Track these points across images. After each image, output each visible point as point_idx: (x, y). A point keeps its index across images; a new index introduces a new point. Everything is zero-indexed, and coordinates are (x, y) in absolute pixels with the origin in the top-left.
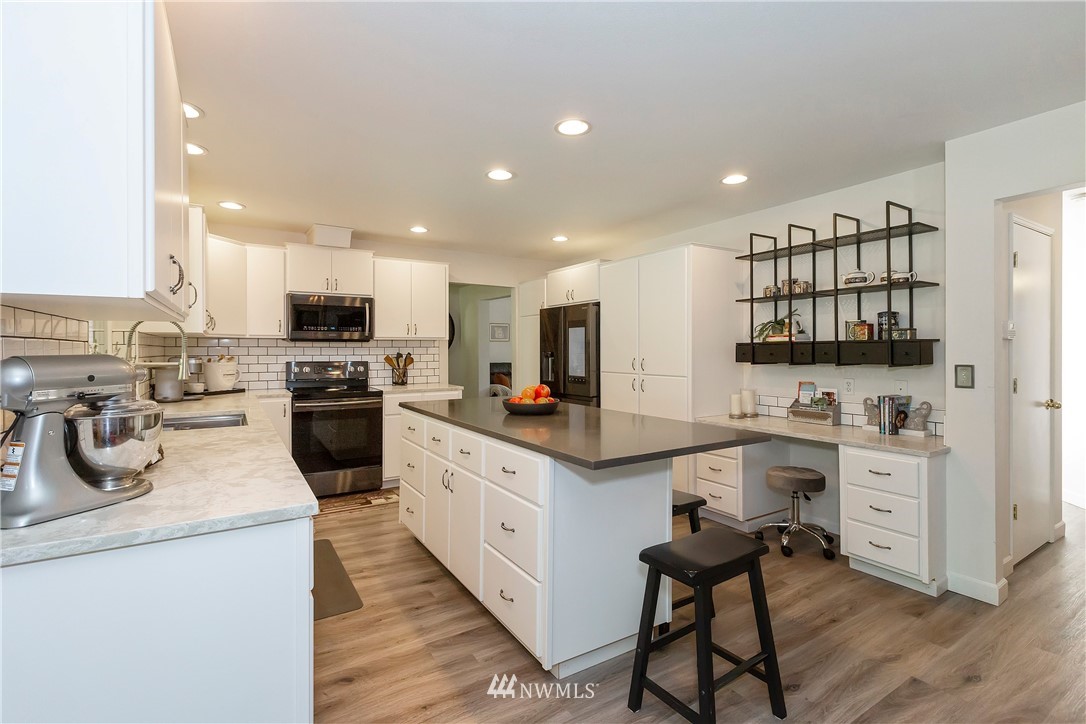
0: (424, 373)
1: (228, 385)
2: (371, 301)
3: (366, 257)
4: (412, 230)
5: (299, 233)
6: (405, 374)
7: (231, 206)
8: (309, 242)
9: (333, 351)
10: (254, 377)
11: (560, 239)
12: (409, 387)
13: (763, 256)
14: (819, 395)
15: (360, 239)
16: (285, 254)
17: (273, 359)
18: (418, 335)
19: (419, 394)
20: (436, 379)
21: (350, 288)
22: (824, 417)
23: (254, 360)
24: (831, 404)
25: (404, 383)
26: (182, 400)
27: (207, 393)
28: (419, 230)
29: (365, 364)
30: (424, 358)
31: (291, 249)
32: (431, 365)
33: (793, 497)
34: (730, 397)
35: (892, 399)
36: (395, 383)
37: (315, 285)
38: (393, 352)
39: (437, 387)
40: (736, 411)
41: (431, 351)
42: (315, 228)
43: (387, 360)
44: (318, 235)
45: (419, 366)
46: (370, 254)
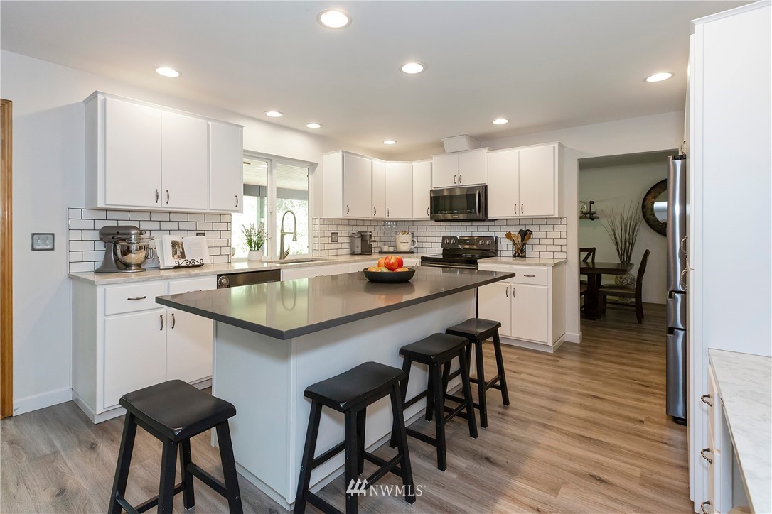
0: (551, 248)
1: (404, 249)
2: (485, 188)
3: (484, 152)
4: (495, 122)
8: (443, 152)
12: (527, 261)
16: (431, 163)
18: (524, 214)
19: (508, 266)
20: (563, 255)
21: (471, 180)
25: (524, 257)
29: (492, 239)
30: (550, 235)
31: (435, 159)
32: (557, 242)
36: (514, 256)
37: (445, 182)
38: (514, 230)
41: (557, 228)
42: (446, 142)
43: (509, 236)
44: (448, 144)
45: (544, 241)
46: (485, 150)
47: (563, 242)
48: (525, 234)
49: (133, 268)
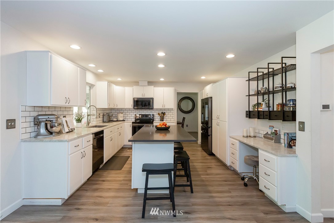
0: (170, 118)
1: (121, 119)
2: (153, 99)
3: (152, 88)
4: (160, 79)
5: (137, 83)
6: (163, 119)
7: (119, 79)
8: (138, 85)
9: (146, 112)
10: (129, 118)
11: (203, 78)
13: (253, 79)
14: (273, 131)
15: (150, 83)
16: (133, 88)
17: (132, 114)
18: (165, 108)
20: (173, 120)
21: (148, 96)
22: (272, 139)
23: (129, 113)
24: (276, 135)
26: (108, 122)
27: (117, 121)
28: (162, 79)
29: (153, 115)
30: (170, 114)
31: (135, 87)
33: (254, 167)
34: (243, 130)
35: (288, 134)
37: (139, 95)
38: (160, 112)
39: (173, 122)
40: (245, 135)
41: (172, 112)
42: (140, 82)
43: (159, 114)
44: (140, 83)
45: (168, 116)
46: (153, 87)
47: (173, 116)
48: (164, 114)
49: (54, 134)
